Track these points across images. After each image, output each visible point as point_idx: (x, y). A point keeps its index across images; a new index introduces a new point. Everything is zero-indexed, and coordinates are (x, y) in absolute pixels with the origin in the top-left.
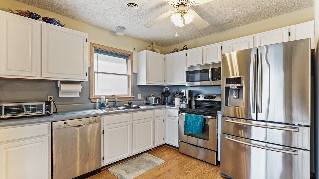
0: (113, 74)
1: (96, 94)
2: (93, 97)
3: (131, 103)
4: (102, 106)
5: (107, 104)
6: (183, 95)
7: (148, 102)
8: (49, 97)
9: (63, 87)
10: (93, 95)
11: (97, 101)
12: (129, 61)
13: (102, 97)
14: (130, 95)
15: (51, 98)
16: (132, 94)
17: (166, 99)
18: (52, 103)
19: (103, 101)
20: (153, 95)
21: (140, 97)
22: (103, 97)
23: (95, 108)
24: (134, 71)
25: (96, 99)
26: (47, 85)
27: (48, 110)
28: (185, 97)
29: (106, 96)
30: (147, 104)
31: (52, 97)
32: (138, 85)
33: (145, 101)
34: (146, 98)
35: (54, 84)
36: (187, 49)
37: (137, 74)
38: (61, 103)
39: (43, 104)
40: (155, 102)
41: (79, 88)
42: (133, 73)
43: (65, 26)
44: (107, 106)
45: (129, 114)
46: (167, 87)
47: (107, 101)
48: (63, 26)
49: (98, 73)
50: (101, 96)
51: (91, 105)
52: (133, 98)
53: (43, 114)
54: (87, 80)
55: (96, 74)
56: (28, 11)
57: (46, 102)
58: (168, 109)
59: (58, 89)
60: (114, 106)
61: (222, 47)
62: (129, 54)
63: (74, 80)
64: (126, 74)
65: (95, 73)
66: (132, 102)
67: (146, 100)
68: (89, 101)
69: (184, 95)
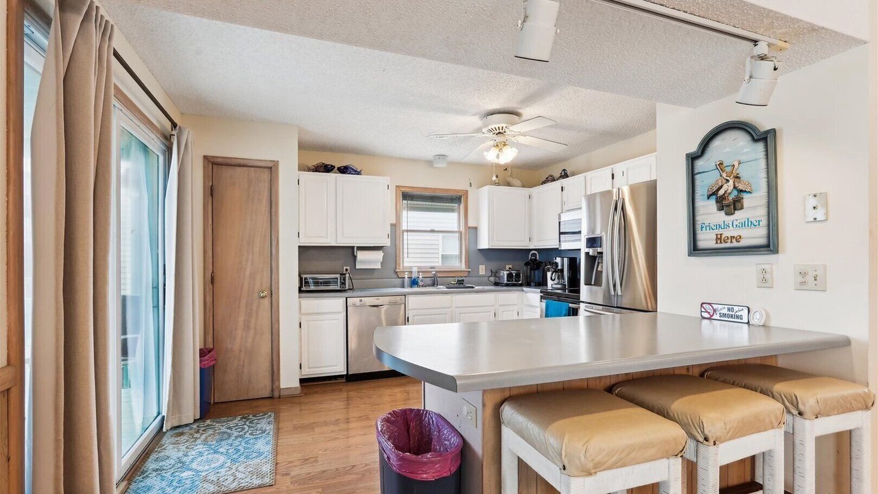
0: (432, 231)
1: (405, 265)
2: (401, 270)
3: (463, 280)
4: (414, 283)
5: (422, 281)
6: (557, 266)
7: (498, 281)
8: (345, 268)
9: (361, 255)
10: (400, 266)
11: (406, 276)
12: (462, 206)
13: (413, 270)
14: (463, 267)
15: (347, 270)
16: (466, 265)
17: (532, 274)
18: (347, 275)
19: (414, 275)
20: (511, 266)
21: (482, 270)
22: (415, 270)
23: (403, 286)
24: (471, 224)
25: (404, 272)
26: (342, 252)
27: (343, 283)
28: (562, 271)
29: (419, 267)
30: (496, 284)
31: (348, 268)
32: (478, 248)
33: (492, 279)
34: (495, 273)
35: (350, 250)
36: (567, 177)
37: (476, 228)
38: (359, 277)
39: (338, 276)
40: (508, 281)
41: (379, 255)
42: (469, 228)
43: (362, 172)
44: (421, 283)
45: (448, 297)
46: (535, 252)
47: (421, 276)
48: (358, 173)
49: (407, 231)
50: (411, 267)
51: (399, 281)
52: (469, 271)
53: (339, 288)
54: (389, 244)
55: (405, 233)
56: (323, 164)
57: (341, 274)
58: (526, 292)
59: (355, 257)
60: (433, 284)
61: (613, 175)
62: (460, 194)
63: (373, 245)
64: (456, 229)
65: (403, 231)
66: (464, 278)
67: (495, 276)
68: (395, 276)
69: (559, 267)
